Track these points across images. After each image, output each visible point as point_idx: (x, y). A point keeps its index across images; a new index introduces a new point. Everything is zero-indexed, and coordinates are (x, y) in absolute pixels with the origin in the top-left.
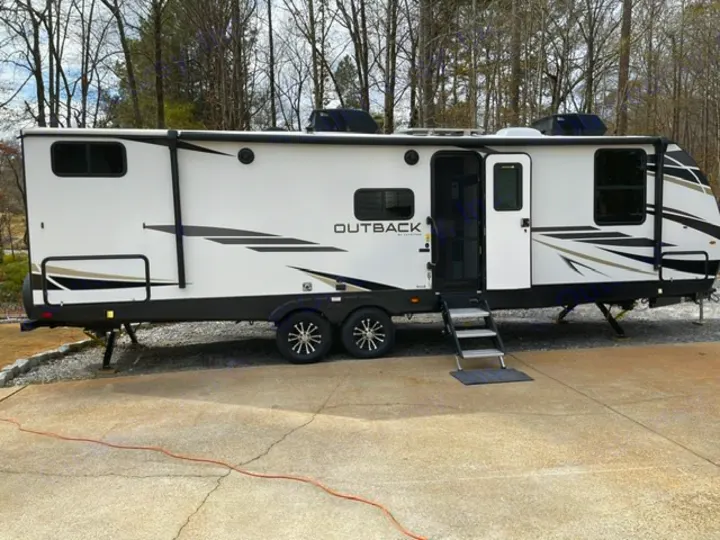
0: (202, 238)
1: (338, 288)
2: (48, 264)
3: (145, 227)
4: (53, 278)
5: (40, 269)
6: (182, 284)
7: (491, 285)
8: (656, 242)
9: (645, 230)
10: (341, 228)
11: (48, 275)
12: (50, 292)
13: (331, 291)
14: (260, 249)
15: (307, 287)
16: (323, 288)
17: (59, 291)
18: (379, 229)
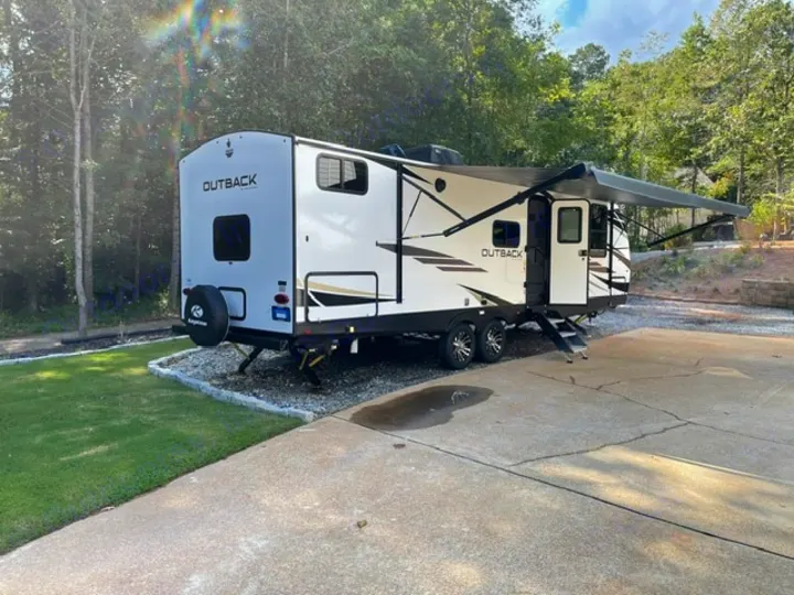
0: (411, 257)
1: (484, 303)
2: (311, 279)
3: (377, 244)
4: (313, 293)
5: (303, 284)
6: (399, 299)
7: (552, 301)
8: (609, 271)
9: (604, 262)
10: (485, 253)
11: (309, 289)
12: (311, 308)
13: (479, 305)
14: (443, 269)
15: (467, 302)
16: (475, 303)
17: (316, 308)
18: (503, 255)
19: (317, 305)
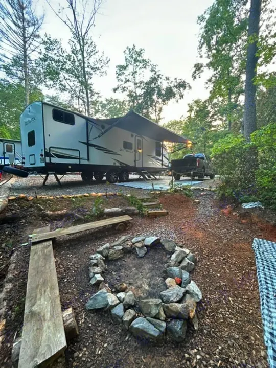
0: (93, 147)
2: (51, 149)
3: (79, 142)
4: (53, 154)
5: (48, 150)
6: (88, 160)
8: (162, 161)
9: (160, 158)
11: (51, 152)
12: (52, 158)
13: (119, 165)
14: (105, 153)
15: (115, 163)
16: (118, 164)
17: (54, 158)
18: (127, 151)
19: (54, 157)
